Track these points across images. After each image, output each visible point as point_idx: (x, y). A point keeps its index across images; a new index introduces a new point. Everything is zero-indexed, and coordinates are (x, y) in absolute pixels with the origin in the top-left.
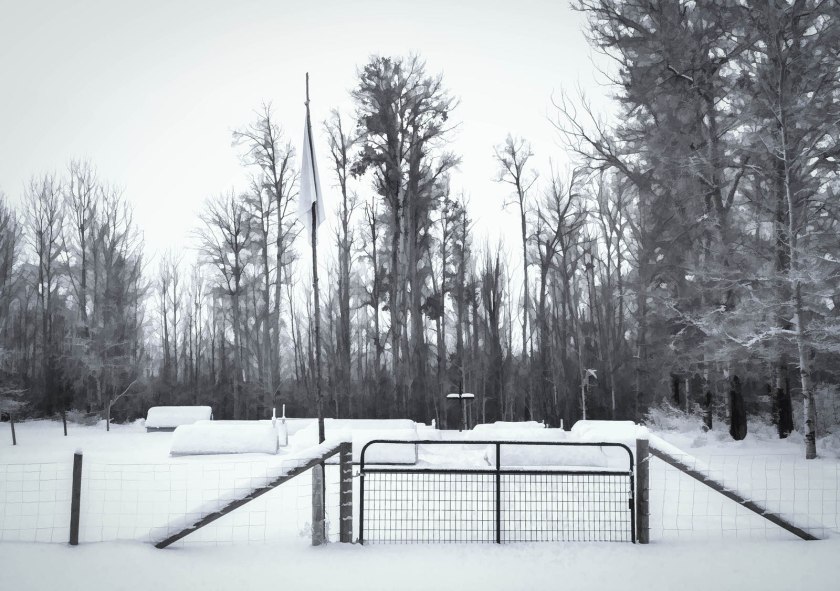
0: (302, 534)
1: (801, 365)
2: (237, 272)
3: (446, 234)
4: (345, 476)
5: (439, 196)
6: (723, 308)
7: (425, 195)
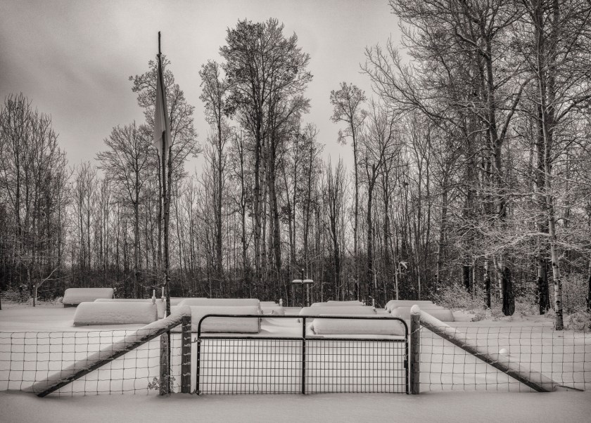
0: (150, 386)
1: (553, 260)
2: (138, 186)
3: (296, 159)
4: (186, 342)
5: (291, 131)
6: (496, 216)
7: (281, 129)
